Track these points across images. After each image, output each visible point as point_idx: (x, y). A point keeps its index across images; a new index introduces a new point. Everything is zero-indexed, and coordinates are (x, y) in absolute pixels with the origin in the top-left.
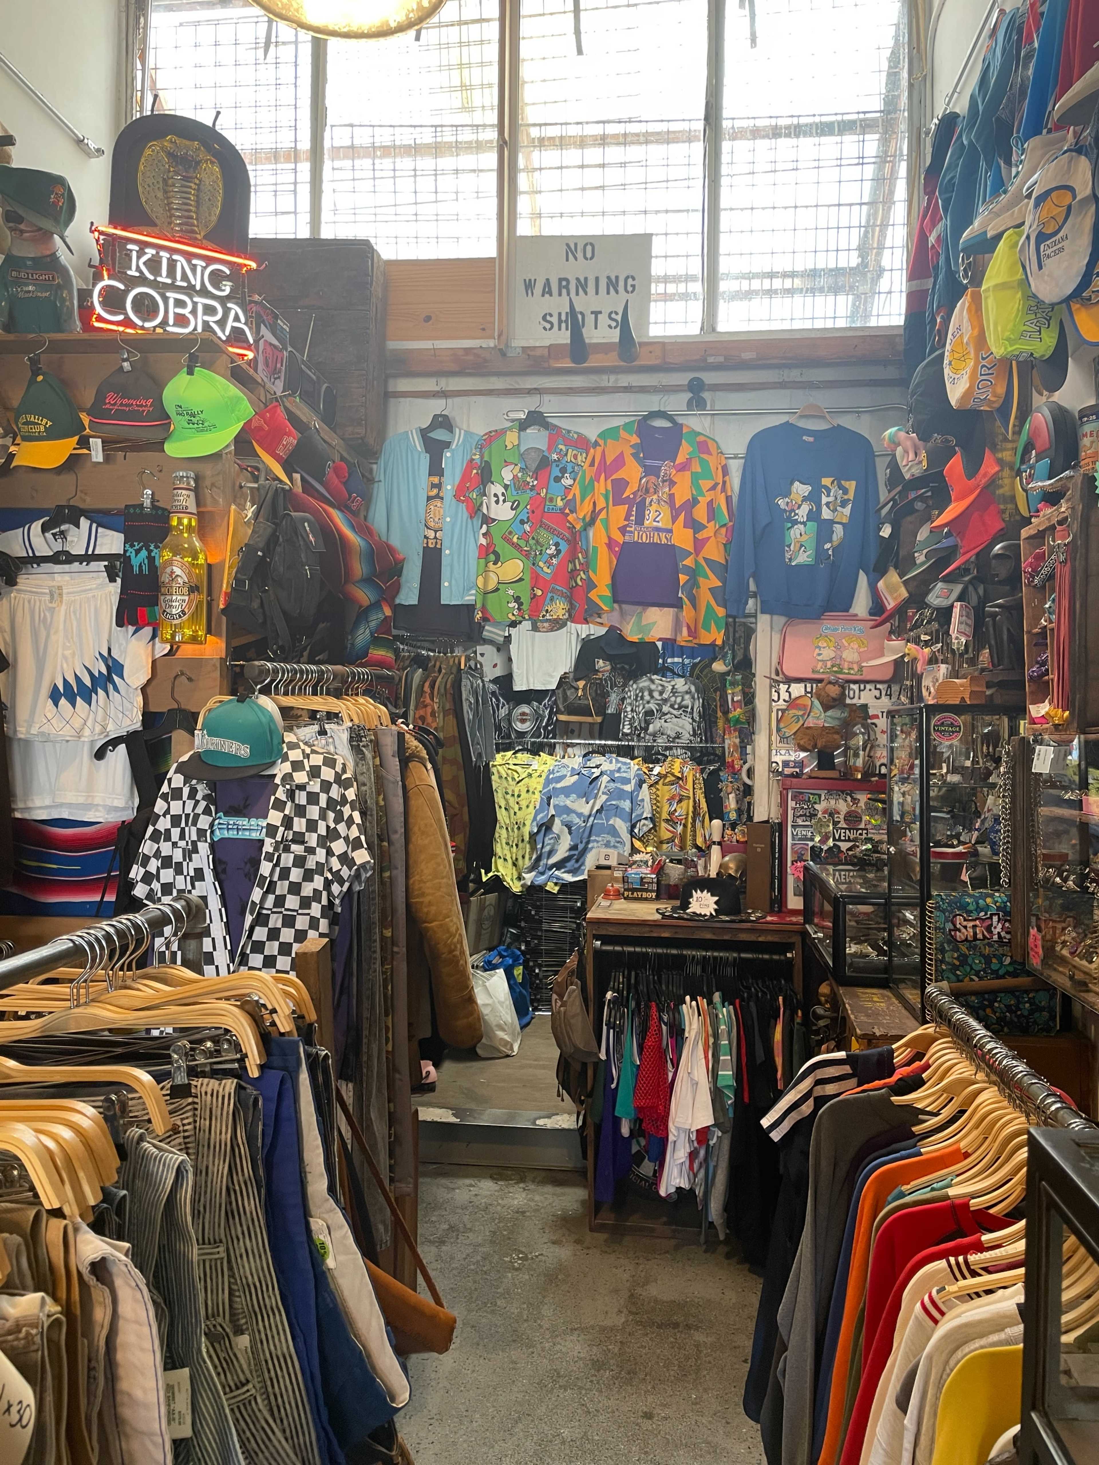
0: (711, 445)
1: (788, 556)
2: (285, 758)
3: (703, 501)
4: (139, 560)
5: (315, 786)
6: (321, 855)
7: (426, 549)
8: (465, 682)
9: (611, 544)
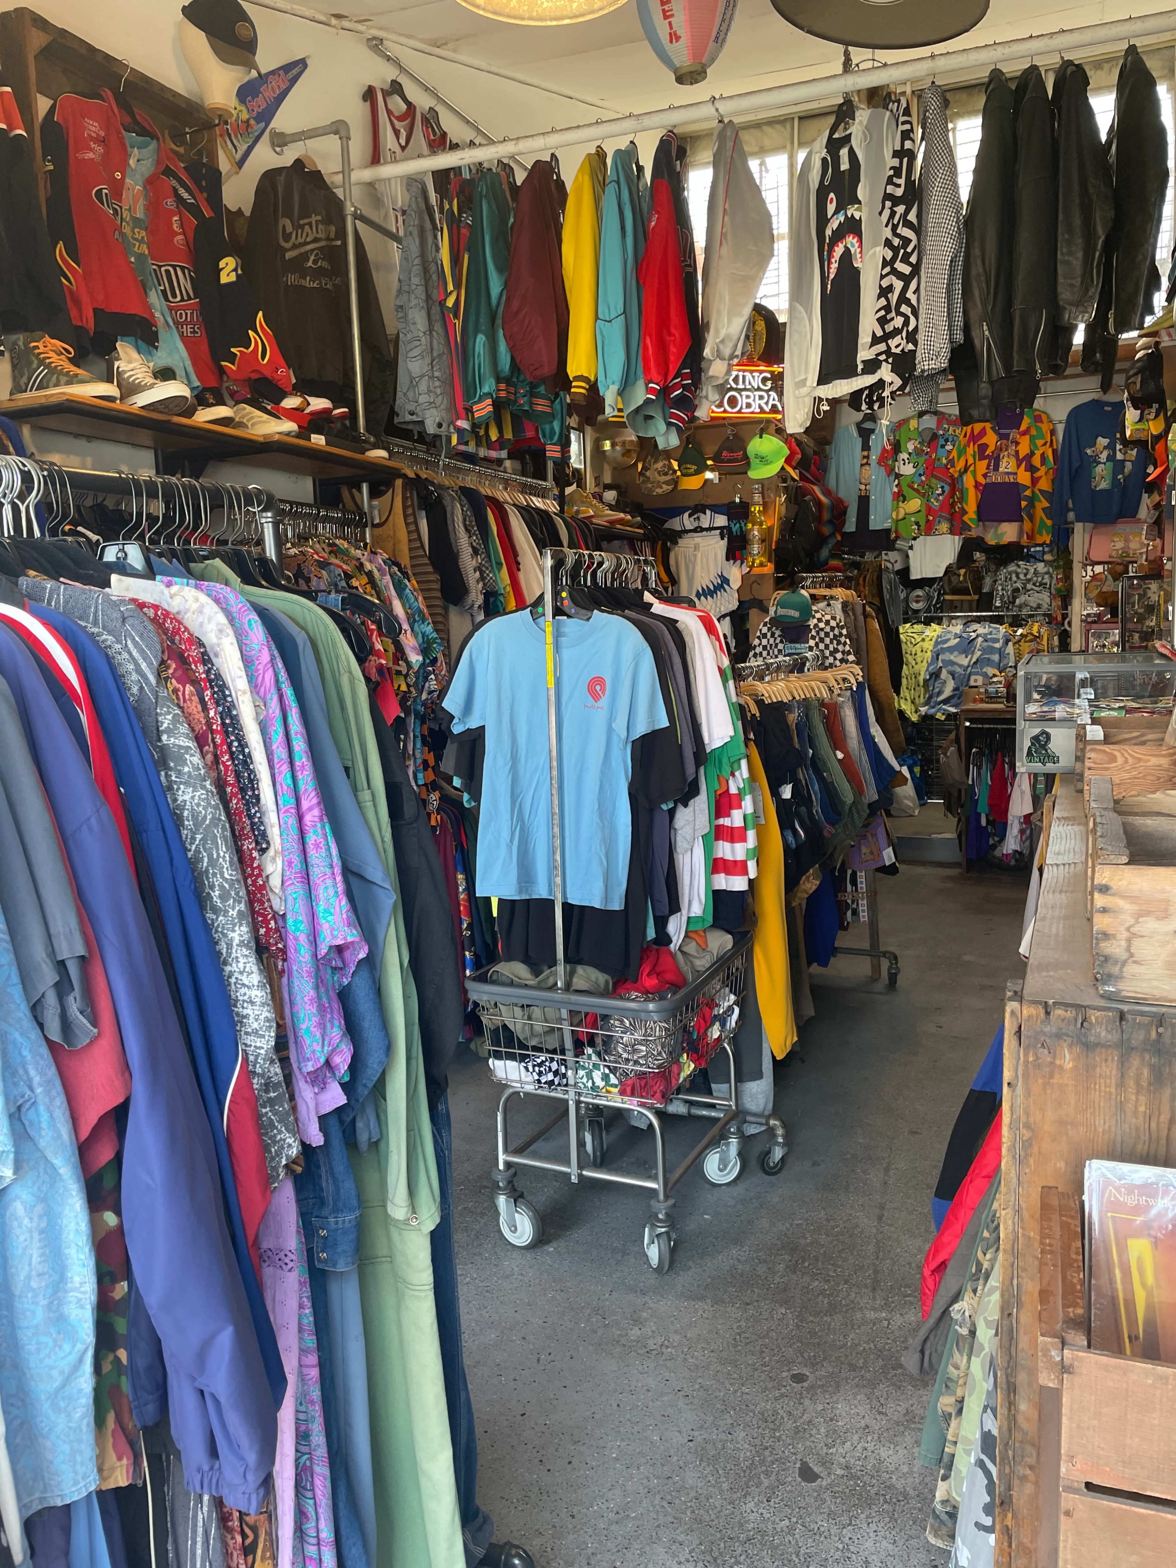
0: (1044, 417)
1: (1093, 484)
2: (814, 617)
3: (1038, 453)
4: (735, 528)
5: (828, 629)
6: (831, 659)
7: (860, 497)
8: (884, 576)
9: (977, 485)
